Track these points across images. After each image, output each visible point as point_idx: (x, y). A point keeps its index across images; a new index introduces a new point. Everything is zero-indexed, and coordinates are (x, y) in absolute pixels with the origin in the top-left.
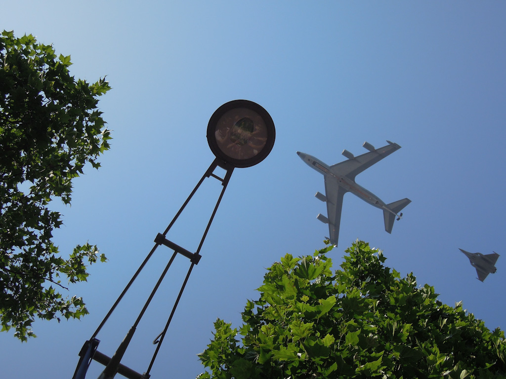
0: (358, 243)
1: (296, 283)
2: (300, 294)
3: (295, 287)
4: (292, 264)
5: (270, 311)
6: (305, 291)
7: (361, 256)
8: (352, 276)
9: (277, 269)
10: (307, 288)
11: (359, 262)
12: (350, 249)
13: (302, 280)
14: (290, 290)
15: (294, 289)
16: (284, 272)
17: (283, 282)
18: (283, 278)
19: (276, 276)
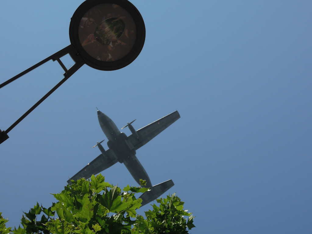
0: (174, 197)
1: (96, 208)
2: (94, 220)
3: (92, 212)
4: (100, 186)
5: (56, 224)
6: (100, 220)
7: (171, 212)
8: (153, 228)
9: (83, 184)
10: (104, 218)
11: (166, 218)
12: (163, 201)
13: (102, 207)
14: (86, 212)
15: (90, 213)
16: (88, 190)
17: (83, 201)
18: (84, 196)
19: (79, 191)
